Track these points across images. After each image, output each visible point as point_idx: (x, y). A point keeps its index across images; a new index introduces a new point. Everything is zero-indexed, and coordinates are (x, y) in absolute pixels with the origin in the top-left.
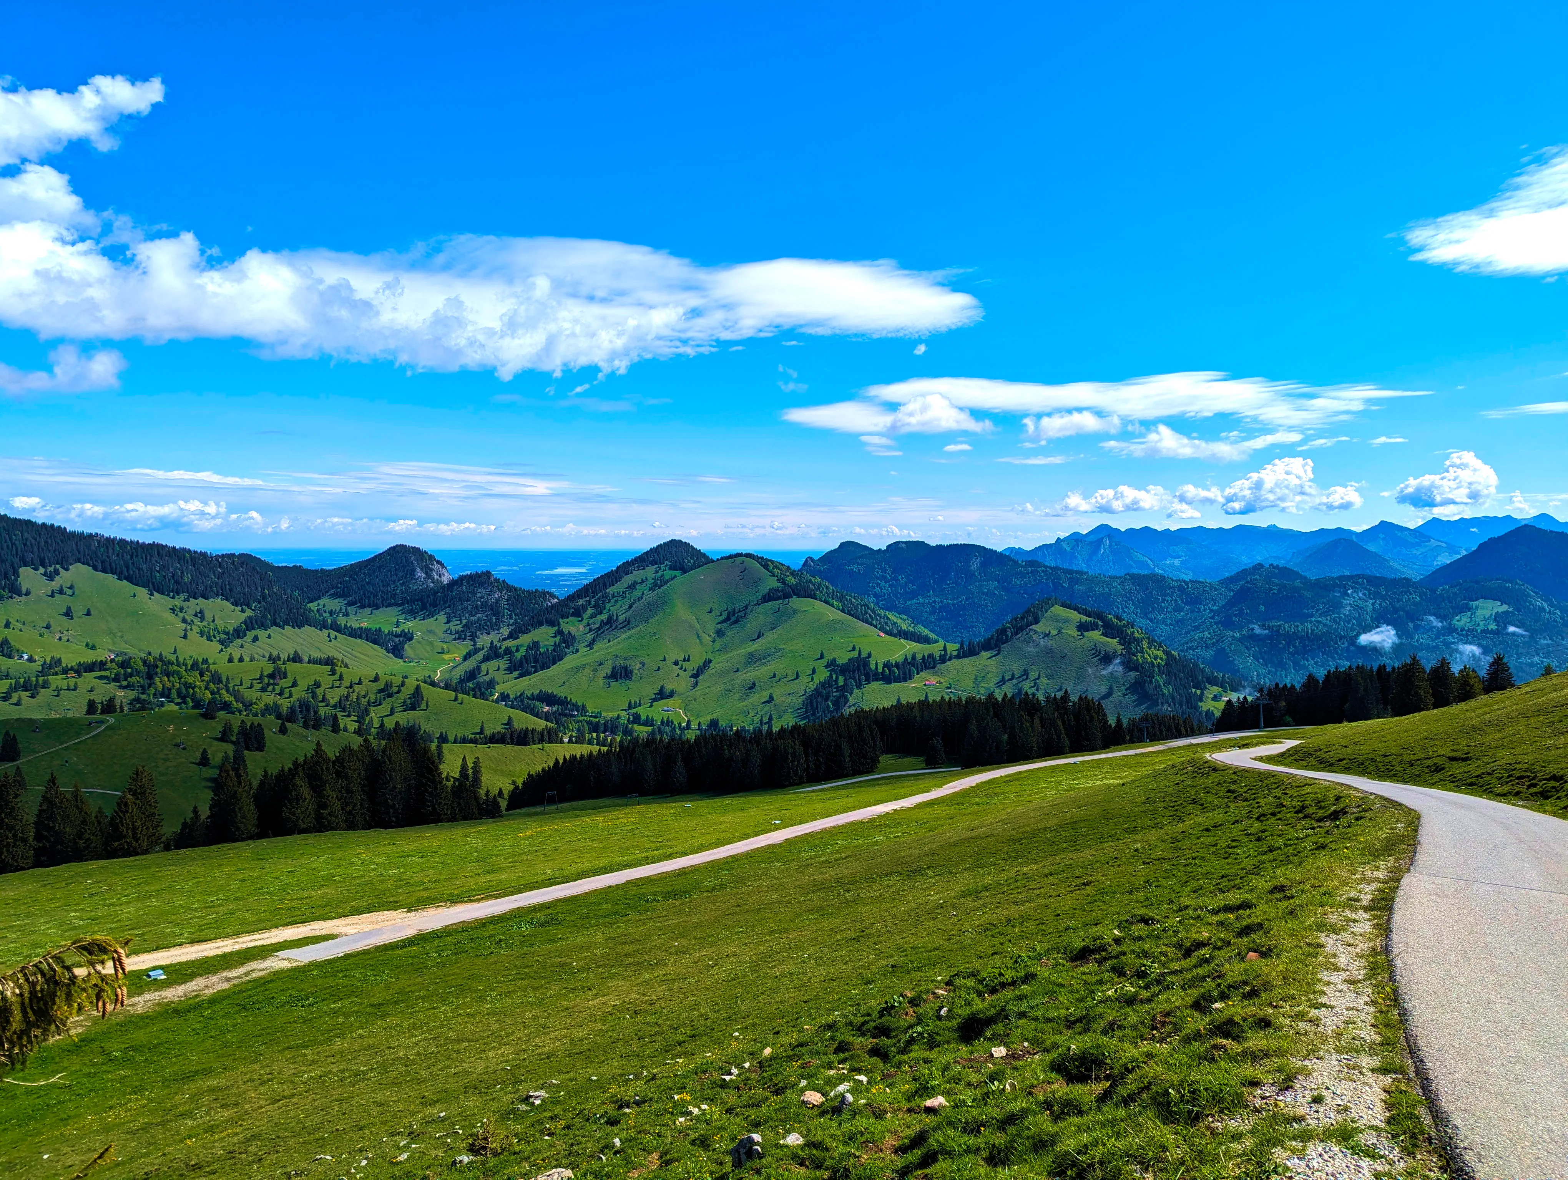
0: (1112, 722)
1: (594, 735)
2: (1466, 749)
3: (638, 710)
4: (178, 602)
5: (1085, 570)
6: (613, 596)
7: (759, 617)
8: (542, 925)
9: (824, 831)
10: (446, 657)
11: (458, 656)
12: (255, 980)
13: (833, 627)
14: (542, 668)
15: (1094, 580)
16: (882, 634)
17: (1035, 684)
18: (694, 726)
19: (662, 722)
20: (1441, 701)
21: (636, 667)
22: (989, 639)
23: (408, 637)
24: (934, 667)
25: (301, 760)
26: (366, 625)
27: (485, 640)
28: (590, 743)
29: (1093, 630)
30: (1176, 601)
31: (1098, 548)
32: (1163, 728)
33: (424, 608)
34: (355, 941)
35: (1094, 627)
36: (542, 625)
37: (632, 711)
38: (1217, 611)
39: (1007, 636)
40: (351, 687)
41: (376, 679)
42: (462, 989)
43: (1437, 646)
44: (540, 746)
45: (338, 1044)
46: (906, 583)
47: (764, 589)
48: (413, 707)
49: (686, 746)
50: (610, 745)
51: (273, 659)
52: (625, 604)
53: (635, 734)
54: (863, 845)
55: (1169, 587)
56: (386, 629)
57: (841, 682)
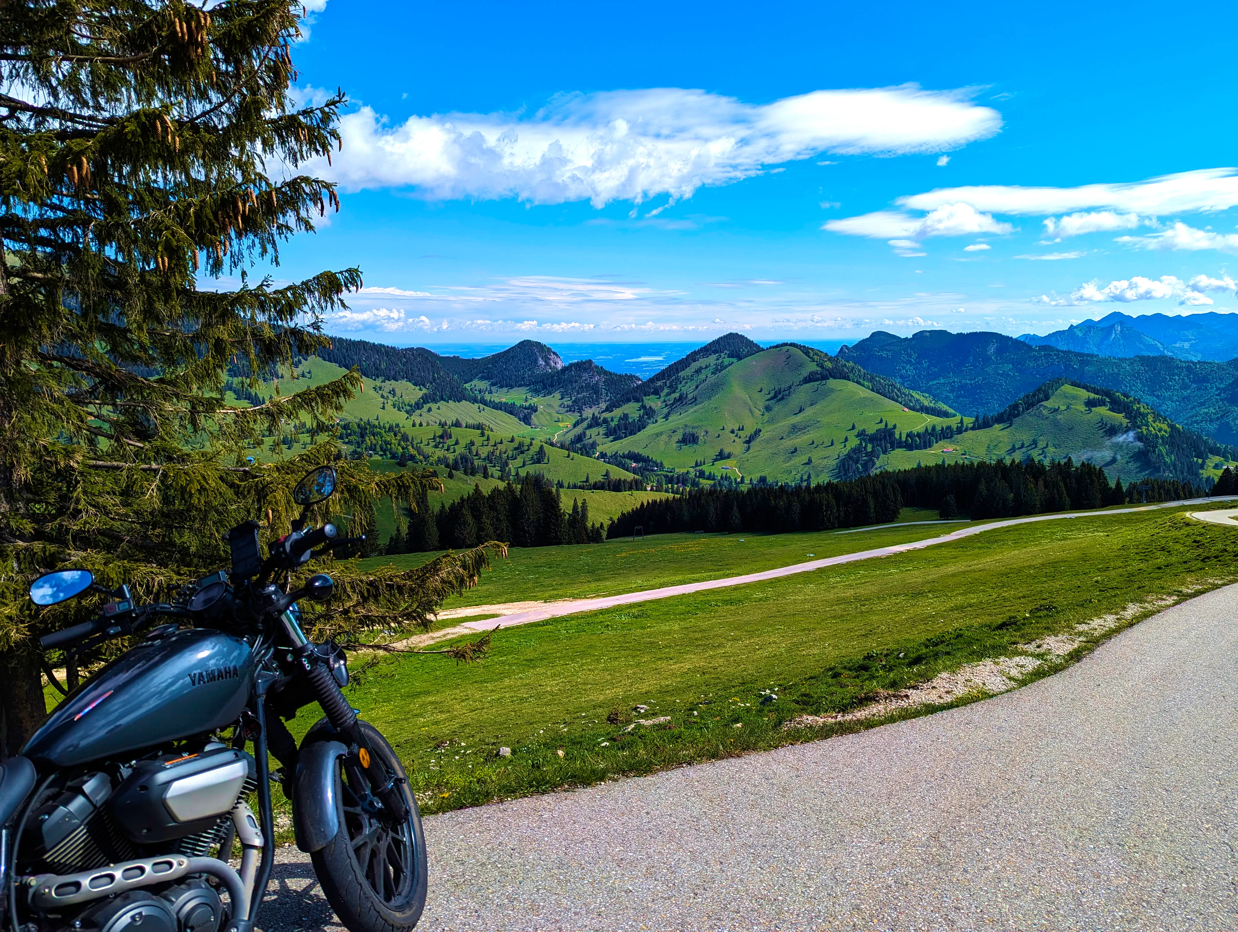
0: (1112, 484)
1: (670, 485)
3: (703, 467)
4: (378, 383)
5: (1096, 353)
6: (684, 379)
7: (802, 394)
8: (636, 617)
9: (848, 563)
10: (561, 424)
11: (570, 424)
12: (450, 640)
13: (863, 403)
14: (631, 434)
15: (1105, 362)
16: (906, 409)
17: (1043, 452)
18: (747, 481)
19: (722, 477)
21: (701, 434)
22: (1002, 414)
23: (534, 409)
24: (951, 437)
25: (465, 497)
26: (504, 400)
27: (588, 413)
28: (667, 491)
29: (1100, 406)
30: (1183, 379)
31: (1109, 333)
32: (1162, 491)
33: (544, 388)
34: (511, 619)
35: (1102, 403)
36: (630, 401)
37: (698, 468)
38: (1224, 388)
39: (1019, 411)
40: (495, 445)
41: (512, 440)
42: (583, 654)
44: (630, 492)
45: (507, 682)
46: (929, 366)
47: (805, 373)
48: (539, 462)
49: (741, 496)
50: (682, 494)
51: (442, 425)
52: (693, 385)
53: (701, 486)
54: (880, 575)
55: (1177, 367)
56: (518, 404)
57: (869, 449)
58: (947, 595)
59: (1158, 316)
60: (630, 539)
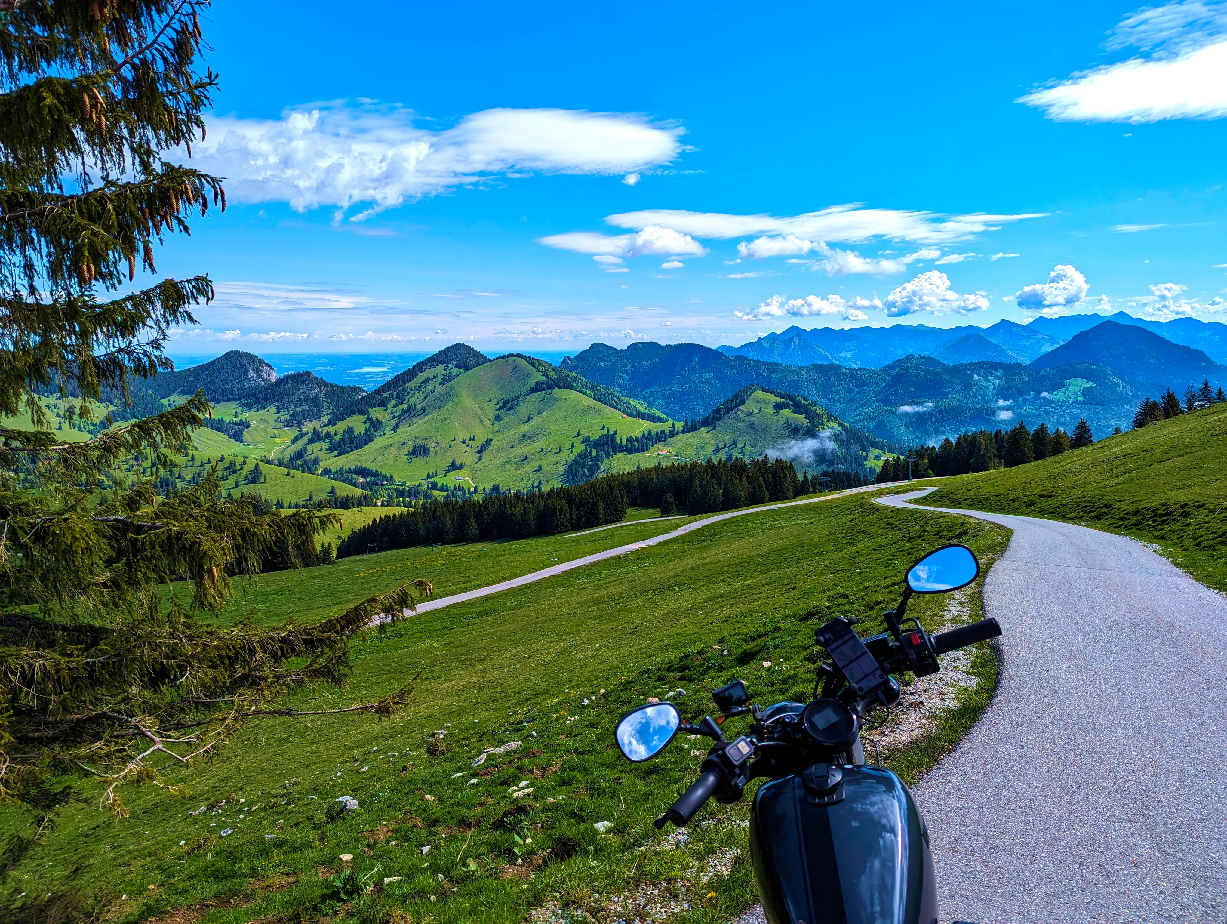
0: (800, 478)
1: (401, 499)
2: (1051, 489)
3: (435, 479)
4: (52, 400)
5: (780, 362)
6: (411, 389)
7: (529, 403)
9: (592, 564)
10: (278, 440)
11: (288, 440)
13: (586, 411)
14: (357, 448)
15: (787, 370)
16: (624, 416)
17: (742, 451)
18: (480, 490)
19: (455, 488)
20: (1040, 456)
21: (432, 446)
22: (707, 418)
23: (246, 425)
24: (665, 441)
27: (309, 427)
28: (398, 505)
29: (786, 408)
30: (848, 384)
31: (789, 345)
32: (838, 481)
33: (257, 401)
35: (786, 406)
36: (355, 414)
37: (430, 480)
38: (878, 391)
39: (720, 415)
40: (202, 466)
41: (222, 459)
43: (1040, 414)
44: (359, 509)
46: (642, 375)
47: (532, 383)
48: (254, 481)
49: (477, 506)
50: (415, 507)
52: (422, 395)
53: (434, 498)
54: (621, 573)
55: (844, 374)
56: (227, 419)
57: (594, 453)
58: (691, 588)
59: (827, 329)
60: (363, 557)
